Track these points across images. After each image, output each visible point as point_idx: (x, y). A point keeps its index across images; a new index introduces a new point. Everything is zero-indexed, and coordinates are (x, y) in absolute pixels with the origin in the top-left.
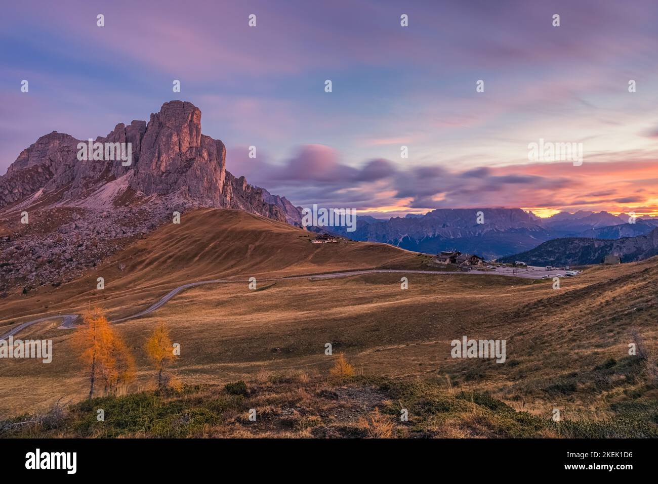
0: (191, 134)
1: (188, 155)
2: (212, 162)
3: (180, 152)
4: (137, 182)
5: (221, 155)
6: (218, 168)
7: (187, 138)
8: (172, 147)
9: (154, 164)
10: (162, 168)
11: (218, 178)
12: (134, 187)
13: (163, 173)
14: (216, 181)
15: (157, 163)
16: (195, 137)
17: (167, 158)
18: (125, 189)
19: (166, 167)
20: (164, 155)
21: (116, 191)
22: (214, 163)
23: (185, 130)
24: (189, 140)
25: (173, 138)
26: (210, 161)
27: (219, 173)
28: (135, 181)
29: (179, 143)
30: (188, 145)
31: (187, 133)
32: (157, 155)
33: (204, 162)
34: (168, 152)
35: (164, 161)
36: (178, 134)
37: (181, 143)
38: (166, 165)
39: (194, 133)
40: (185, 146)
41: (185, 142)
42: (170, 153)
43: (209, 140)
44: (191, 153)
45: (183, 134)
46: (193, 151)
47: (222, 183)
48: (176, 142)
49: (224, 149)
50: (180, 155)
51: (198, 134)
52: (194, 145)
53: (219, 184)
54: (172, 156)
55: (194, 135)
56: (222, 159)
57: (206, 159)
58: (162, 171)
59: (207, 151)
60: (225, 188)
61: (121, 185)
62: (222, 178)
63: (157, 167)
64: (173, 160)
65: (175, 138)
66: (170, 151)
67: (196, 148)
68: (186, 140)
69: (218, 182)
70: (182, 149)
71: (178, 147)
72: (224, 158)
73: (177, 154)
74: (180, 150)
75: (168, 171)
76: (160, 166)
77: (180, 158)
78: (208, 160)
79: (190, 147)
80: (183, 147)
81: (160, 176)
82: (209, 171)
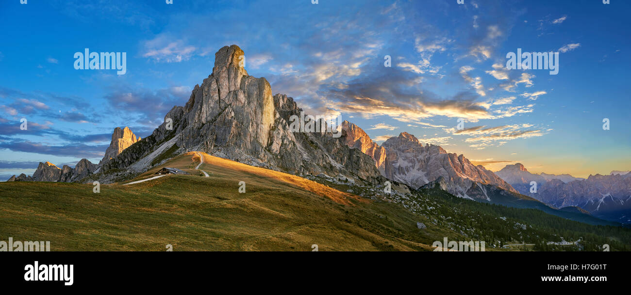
0: (229, 79)
1: (227, 101)
2: (251, 104)
3: (219, 99)
4: (181, 139)
5: (262, 94)
6: (259, 111)
7: (225, 83)
8: (212, 95)
9: (197, 117)
10: (204, 120)
11: (259, 122)
12: (178, 145)
13: (203, 125)
14: (257, 126)
15: (199, 115)
16: (233, 80)
17: (207, 109)
18: (171, 146)
19: (206, 118)
20: (205, 106)
21: (163, 150)
22: (254, 104)
23: (224, 75)
24: (228, 85)
25: (212, 86)
26: (249, 103)
27: (259, 116)
28: (180, 137)
29: (219, 90)
30: (227, 91)
31: (225, 77)
32: (199, 107)
33: (241, 105)
34: (208, 101)
35: (205, 112)
36: (217, 81)
38: (207, 116)
39: (232, 75)
40: (224, 92)
41: (224, 88)
42: (210, 102)
43: (250, 80)
44: (229, 98)
45: (222, 80)
46: (231, 96)
47: (265, 128)
48: (215, 90)
49: (266, 86)
50: (219, 102)
51: (236, 76)
52: (232, 89)
53: (260, 129)
54: (212, 105)
55: (232, 78)
56: (263, 99)
57: (243, 102)
58: (202, 123)
59: (244, 92)
60: (271, 133)
61: (170, 143)
62: (264, 121)
63: (200, 120)
64: (213, 109)
65: (214, 86)
66: (210, 100)
67: (235, 91)
68: (224, 85)
69: (259, 126)
70: (221, 95)
71: (217, 94)
72: (266, 97)
73: (216, 102)
74: (219, 97)
75: (207, 122)
76: (202, 117)
77: (218, 106)
78: (246, 102)
79: (230, 92)
80: (222, 93)
81: (199, 129)
82: (245, 114)
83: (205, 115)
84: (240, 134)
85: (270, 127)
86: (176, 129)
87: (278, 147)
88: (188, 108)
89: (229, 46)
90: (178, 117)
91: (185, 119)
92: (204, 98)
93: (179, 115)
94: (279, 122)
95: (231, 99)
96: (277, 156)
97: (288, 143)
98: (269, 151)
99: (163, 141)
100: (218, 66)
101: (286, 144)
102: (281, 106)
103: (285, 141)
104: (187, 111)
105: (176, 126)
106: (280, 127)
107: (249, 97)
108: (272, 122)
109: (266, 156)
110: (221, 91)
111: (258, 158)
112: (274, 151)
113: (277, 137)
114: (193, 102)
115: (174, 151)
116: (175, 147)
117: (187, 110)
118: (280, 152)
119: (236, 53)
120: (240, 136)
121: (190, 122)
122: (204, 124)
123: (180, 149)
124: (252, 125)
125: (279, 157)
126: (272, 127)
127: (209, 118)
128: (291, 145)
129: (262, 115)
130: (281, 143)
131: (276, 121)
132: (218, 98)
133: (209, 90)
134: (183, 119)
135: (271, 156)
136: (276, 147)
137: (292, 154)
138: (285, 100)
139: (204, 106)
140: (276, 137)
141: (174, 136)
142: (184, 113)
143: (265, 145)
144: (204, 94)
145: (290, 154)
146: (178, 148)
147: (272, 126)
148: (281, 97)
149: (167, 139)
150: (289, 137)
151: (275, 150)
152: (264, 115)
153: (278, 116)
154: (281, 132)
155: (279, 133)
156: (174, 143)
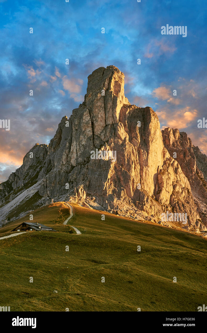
0: (105, 108)
1: (103, 138)
2: (134, 140)
3: (93, 134)
4: (45, 185)
6: (143, 149)
7: (101, 114)
8: (83, 130)
9: (64, 157)
10: (73, 162)
11: (144, 164)
12: (41, 193)
13: (73, 167)
14: (142, 169)
15: (67, 155)
16: (111, 110)
17: (78, 147)
18: (32, 195)
19: (77, 159)
21: (21, 200)
23: (99, 104)
24: (104, 116)
25: (84, 118)
26: (131, 140)
27: (145, 157)
28: (43, 183)
29: (93, 124)
30: (103, 124)
31: (101, 106)
32: (68, 144)
33: (121, 142)
34: (79, 138)
35: (75, 151)
36: (90, 112)
37: (94, 122)
38: (77, 156)
39: (110, 104)
40: (99, 125)
41: (99, 120)
42: (81, 139)
43: (132, 110)
44: (106, 133)
45: (96, 110)
46: (108, 130)
47: (152, 171)
48: (87, 123)
49: (153, 118)
50: (93, 139)
51: (115, 105)
52: (110, 122)
53: (146, 173)
54: (84, 143)
55: (109, 107)
56: (149, 133)
57: (123, 139)
58: (72, 166)
59: (125, 126)
60: (159, 178)
61: (31, 191)
62: (150, 162)
63: (68, 162)
64: (85, 148)
65: (86, 118)
66: (82, 137)
67: (113, 124)
68: (100, 116)
69: (144, 170)
70: (95, 130)
71: (90, 129)
72: (152, 132)
73: (89, 138)
74: (93, 132)
75: (78, 164)
76: (71, 158)
77: (92, 144)
78: (127, 139)
79: (106, 126)
80: (97, 127)
81: (67, 173)
82: (126, 154)
83: (75, 155)
84: (119, 180)
85: (158, 170)
86: (38, 173)
87: (168, 196)
88: (54, 146)
89: (106, 67)
90: (41, 158)
91: (50, 160)
92: (74, 133)
93: (42, 155)
94: (169, 164)
95: (108, 134)
96: (167, 207)
97: (181, 191)
98: (157, 200)
99: (22, 189)
100: (91, 93)
101: (178, 192)
102: (171, 143)
103: (178, 189)
104: (53, 151)
105: (38, 170)
106: (171, 170)
107: (130, 130)
108: (161, 164)
109: (153, 207)
110: (96, 124)
111: (142, 209)
112: (163, 202)
113: (167, 184)
114: (60, 139)
115: (36, 201)
116: (37, 196)
117: (52, 149)
118: (170, 203)
119: (114, 76)
120: (119, 182)
121: (56, 164)
122: (75, 167)
123: (43, 198)
124: (135, 168)
125: (169, 209)
126: (161, 170)
127: (80, 159)
128: (185, 192)
129: (148, 155)
130: (172, 190)
131: (165, 163)
132: (91, 134)
133: (80, 123)
134: (47, 160)
135: (160, 208)
136: (165, 196)
137: (186, 205)
138: (177, 135)
139: (74, 143)
140: (165, 183)
141: (36, 183)
142: (48, 153)
143: (151, 193)
144: (74, 129)
145: (183, 205)
146: (41, 197)
147: (159, 168)
148: (172, 132)
149: (26, 186)
150: (182, 184)
151: (165, 199)
152: (150, 155)
153: (168, 155)
154: (172, 176)
155: (169, 178)
156: (36, 191)
